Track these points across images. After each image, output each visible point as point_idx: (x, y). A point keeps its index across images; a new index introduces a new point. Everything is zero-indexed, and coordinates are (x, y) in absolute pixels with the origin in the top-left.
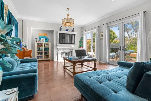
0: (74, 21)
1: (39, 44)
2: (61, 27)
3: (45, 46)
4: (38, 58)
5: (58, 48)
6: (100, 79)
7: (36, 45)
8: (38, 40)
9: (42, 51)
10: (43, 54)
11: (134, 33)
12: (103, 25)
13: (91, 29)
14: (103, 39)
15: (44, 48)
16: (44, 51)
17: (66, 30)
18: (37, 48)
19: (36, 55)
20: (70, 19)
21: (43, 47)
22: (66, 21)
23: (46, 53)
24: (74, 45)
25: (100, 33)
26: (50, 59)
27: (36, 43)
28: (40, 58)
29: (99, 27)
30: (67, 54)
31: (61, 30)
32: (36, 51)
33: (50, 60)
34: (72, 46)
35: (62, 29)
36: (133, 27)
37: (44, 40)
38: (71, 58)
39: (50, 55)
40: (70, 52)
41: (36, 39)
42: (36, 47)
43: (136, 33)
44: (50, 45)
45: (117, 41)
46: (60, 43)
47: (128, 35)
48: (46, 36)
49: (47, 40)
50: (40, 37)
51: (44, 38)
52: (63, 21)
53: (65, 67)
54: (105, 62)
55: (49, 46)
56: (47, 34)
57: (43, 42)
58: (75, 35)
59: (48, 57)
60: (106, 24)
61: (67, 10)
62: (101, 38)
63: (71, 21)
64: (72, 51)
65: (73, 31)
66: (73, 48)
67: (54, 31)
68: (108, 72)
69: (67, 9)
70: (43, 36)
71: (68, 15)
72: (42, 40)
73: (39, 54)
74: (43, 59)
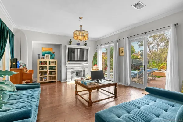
0: (88, 34)
1: (43, 62)
2: (71, 40)
3: (50, 64)
4: (41, 79)
5: (66, 67)
6: (134, 120)
7: (38, 63)
8: (41, 56)
9: (46, 71)
10: (48, 74)
11: (155, 47)
12: (124, 38)
13: (107, 43)
14: (123, 56)
15: (49, 67)
16: (49, 71)
17: (77, 43)
18: (40, 67)
19: (39, 75)
20: (83, 31)
21: (48, 65)
22: (78, 34)
23: (51, 73)
24: (86, 62)
25: (119, 48)
26: (56, 80)
27: (39, 61)
28: (43, 79)
29: (118, 41)
30: (78, 73)
31: (70, 44)
32: (38, 71)
33: (57, 82)
34: (84, 63)
35: (72, 43)
36: (154, 40)
37: (49, 56)
38: (85, 83)
39: (56, 75)
40: (81, 71)
41: (39, 55)
42: (39, 65)
43: (158, 47)
44: (57, 63)
45: (135, 55)
46: (69, 60)
47: (149, 49)
48: (52, 51)
49: (53, 56)
50: (44, 52)
51: (49, 54)
52: (74, 34)
53: (76, 92)
54: (126, 84)
55: (55, 64)
56: (52, 49)
57: (47, 59)
58: (87, 50)
59: (54, 78)
60: (127, 38)
61: (79, 20)
62: (121, 54)
63: (84, 34)
64: (84, 69)
65: (85, 45)
66: (86, 66)
67: (61, 45)
68: (139, 105)
69: (80, 18)
70: (47, 52)
71: (81, 26)
72: (46, 56)
73: (42, 75)
74: (48, 81)
